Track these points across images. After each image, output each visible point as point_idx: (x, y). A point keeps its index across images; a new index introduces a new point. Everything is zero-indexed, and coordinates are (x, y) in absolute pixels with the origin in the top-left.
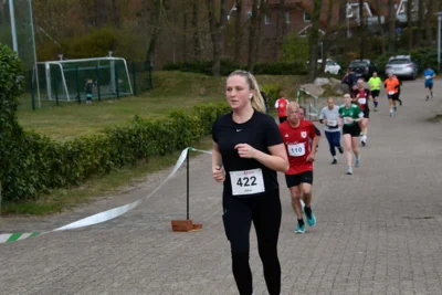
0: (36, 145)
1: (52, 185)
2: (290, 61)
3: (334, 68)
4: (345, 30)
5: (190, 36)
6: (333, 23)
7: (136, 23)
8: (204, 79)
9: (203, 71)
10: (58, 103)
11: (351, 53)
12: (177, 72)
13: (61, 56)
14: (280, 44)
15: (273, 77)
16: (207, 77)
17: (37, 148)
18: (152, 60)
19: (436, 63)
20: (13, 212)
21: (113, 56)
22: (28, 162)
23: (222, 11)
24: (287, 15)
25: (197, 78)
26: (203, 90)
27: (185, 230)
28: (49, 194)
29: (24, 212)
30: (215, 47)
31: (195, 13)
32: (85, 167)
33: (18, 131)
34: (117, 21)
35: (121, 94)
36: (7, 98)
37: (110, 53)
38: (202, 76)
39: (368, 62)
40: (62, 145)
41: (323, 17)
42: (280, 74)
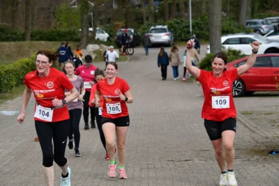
2: (64, 29)
3: (103, 36)
4: (110, 2)
11: (117, 23)
14: (54, 13)
15: (49, 43)
19: (189, 32)
39: (133, 31)
42: (56, 40)
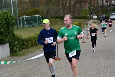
0: (19, 38)
1: (22, 49)
2: (84, 15)
3: (95, 17)
4: (98, 7)
5: (57, 9)
6: (95, 5)
7: (43, 6)
8: (61, 21)
9: (61, 18)
10: (24, 28)
11: (100, 13)
12: (54, 19)
13: (24, 15)
14: (81, 11)
15: (79, 20)
16: (62, 20)
17: (19, 39)
18: (48, 16)
20: (13, 56)
21: (38, 15)
22: (17, 43)
23: (66, 3)
24: (83, 3)
25: (59, 20)
26: (61, 24)
27: (57, 60)
28: (22, 51)
29: (16, 56)
30: (64, 12)
31: (59, 3)
32: (31, 44)
33: (14, 35)
34: (38, 6)
35: (40, 25)
36: (11, 26)
37: (37, 14)
38: (61, 20)
39: (105, 15)
40: (25, 38)
41: (93, 4)
42: (81, 19)
